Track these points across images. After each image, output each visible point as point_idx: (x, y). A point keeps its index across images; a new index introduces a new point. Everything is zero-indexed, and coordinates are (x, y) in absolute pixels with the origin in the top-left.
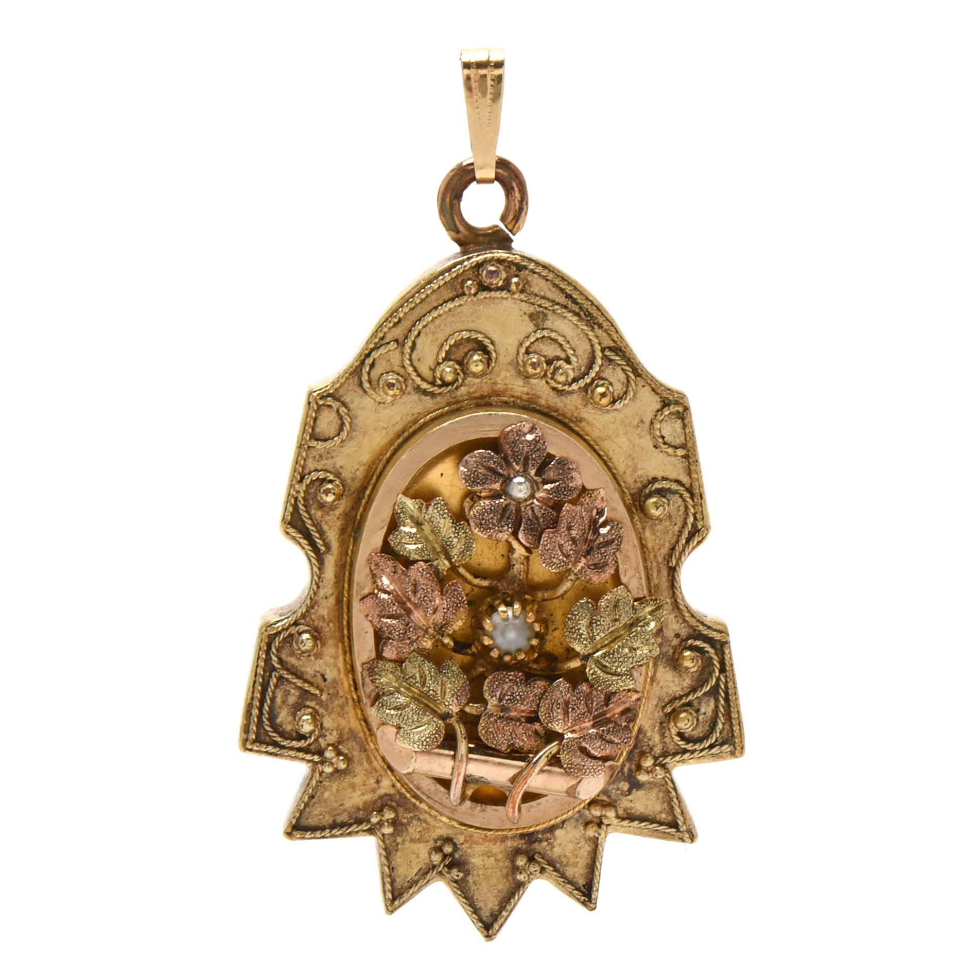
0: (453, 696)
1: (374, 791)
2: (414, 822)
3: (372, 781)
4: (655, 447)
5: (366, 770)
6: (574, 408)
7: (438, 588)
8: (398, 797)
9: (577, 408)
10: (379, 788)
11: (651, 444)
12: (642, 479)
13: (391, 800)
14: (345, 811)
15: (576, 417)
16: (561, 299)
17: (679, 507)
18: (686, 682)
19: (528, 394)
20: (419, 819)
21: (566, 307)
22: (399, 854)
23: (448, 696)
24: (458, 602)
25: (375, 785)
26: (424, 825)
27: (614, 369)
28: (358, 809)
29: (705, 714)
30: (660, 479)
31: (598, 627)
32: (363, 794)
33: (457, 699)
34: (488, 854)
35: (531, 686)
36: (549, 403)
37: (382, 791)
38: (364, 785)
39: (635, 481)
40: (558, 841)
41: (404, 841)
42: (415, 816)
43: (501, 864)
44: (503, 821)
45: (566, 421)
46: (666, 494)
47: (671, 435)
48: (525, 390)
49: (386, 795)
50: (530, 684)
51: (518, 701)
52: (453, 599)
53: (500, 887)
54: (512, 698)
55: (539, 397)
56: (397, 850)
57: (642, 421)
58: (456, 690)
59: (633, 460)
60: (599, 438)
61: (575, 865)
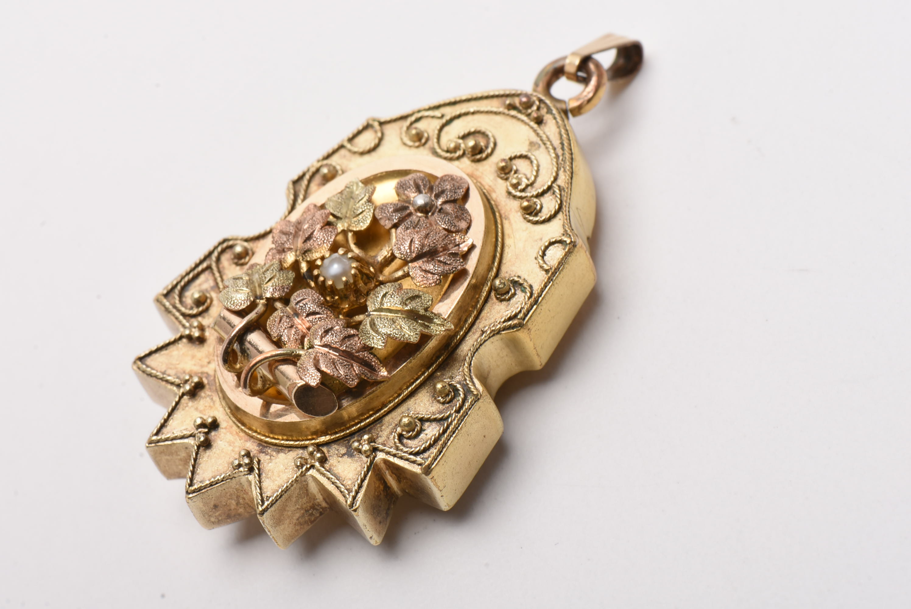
0: (272, 286)
1: (202, 366)
2: (208, 399)
3: (207, 360)
4: (536, 258)
5: (209, 352)
6: (509, 210)
7: (322, 224)
8: (212, 378)
9: (511, 210)
10: (207, 366)
11: (535, 255)
12: (511, 273)
13: (207, 378)
14: (176, 368)
15: (505, 216)
16: (556, 143)
17: (519, 301)
18: (432, 408)
19: (490, 186)
20: (212, 399)
21: (555, 149)
22: (183, 412)
23: (270, 284)
24: (326, 239)
25: (205, 363)
26: (212, 404)
27: (552, 200)
28: (184, 372)
29: (426, 435)
30: (522, 278)
31: (390, 298)
32: (195, 365)
33: (273, 290)
34: (230, 443)
35: (322, 308)
36: (498, 199)
37: (205, 370)
38: (200, 360)
39: (507, 272)
40: (277, 460)
41: (192, 406)
42: (211, 395)
43: (233, 454)
44: (247, 405)
45: (496, 210)
46: (518, 290)
47: (551, 257)
48: (491, 183)
49: (207, 373)
50: (322, 307)
51: (306, 311)
52: (325, 235)
53: (220, 468)
54: (304, 306)
55: (495, 192)
56: (183, 410)
57: (541, 239)
58: (277, 284)
59: (517, 258)
60: (508, 235)
61: (273, 481)
